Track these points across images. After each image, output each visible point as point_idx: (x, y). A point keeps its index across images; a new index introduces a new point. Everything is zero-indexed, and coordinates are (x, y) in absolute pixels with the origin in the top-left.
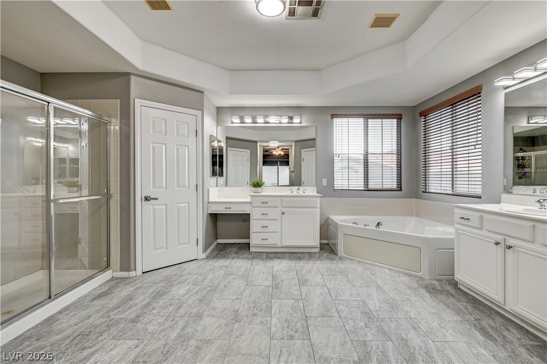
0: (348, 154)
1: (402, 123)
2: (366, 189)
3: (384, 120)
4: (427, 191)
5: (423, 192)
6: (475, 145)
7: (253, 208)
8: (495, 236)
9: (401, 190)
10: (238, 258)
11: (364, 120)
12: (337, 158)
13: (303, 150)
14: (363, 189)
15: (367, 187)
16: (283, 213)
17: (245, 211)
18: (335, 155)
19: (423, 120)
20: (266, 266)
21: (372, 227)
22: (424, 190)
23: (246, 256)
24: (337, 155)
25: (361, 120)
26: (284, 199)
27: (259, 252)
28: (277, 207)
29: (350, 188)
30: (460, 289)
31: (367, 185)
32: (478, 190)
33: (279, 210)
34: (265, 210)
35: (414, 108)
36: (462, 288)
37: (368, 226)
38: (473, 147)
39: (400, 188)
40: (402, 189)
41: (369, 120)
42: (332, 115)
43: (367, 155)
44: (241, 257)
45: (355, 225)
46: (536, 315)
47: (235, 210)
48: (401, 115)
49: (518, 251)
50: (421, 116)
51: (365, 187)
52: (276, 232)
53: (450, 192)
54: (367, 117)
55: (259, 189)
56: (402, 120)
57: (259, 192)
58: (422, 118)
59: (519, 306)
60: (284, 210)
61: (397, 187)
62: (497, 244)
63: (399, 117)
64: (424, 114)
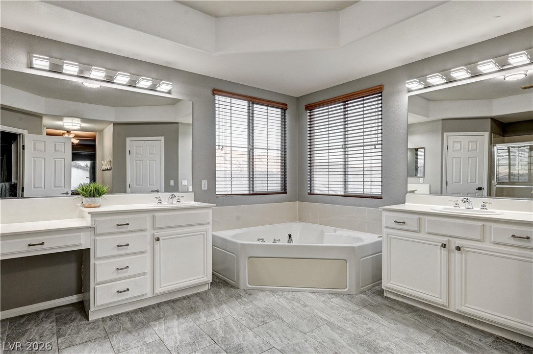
0: (231, 147)
1: (286, 115)
2: (251, 193)
3: (269, 108)
4: (312, 192)
5: (309, 194)
6: (375, 145)
7: (97, 238)
8: (439, 239)
9: (285, 192)
10: (72, 345)
11: (249, 104)
12: (220, 151)
13: (128, 139)
14: (247, 192)
15: (253, 191)
16: (158, 239)
17: (80, 245)
18: (217, 147)
19: (309, 114)
20: (145, 344)
21: (284, 242)
22: (309, 191)
23: (86, 333)
24: (221, 147)
25: (246, 103)
26: (157, 214)
27: (110, 318)
28: (145, 230)
29: (233, 193)
30: (387, 298)
31: (253, 187)
32: (377, 190)
33: (148, 235)
34: (122, 239)
35: (298, 99)
36: (389, 295)
37: (279, 241)
38: (373, 147)
39: (284, 191)
40: (288, 191)
41: (255, 106)
42: (214, 90)
43: (253, 149)
44: (78, 340)
45: (260, 243)
46: (488, 311)
47: (53, 246)
48: (286, 105)
49: (467, 251)
50: (306, 110)
51: (249, 190)
52: (144, 274)
53: (342, 193)
54: (253, 100)
55: (98, 200)
56: (287, 111)
57: (98, 204)
58: (308, 112)
59: (467, 305)
60: (158, 234)
61: (282, 189)
62: (444, 246)
63: (284, 108)
64: (310, 108)
